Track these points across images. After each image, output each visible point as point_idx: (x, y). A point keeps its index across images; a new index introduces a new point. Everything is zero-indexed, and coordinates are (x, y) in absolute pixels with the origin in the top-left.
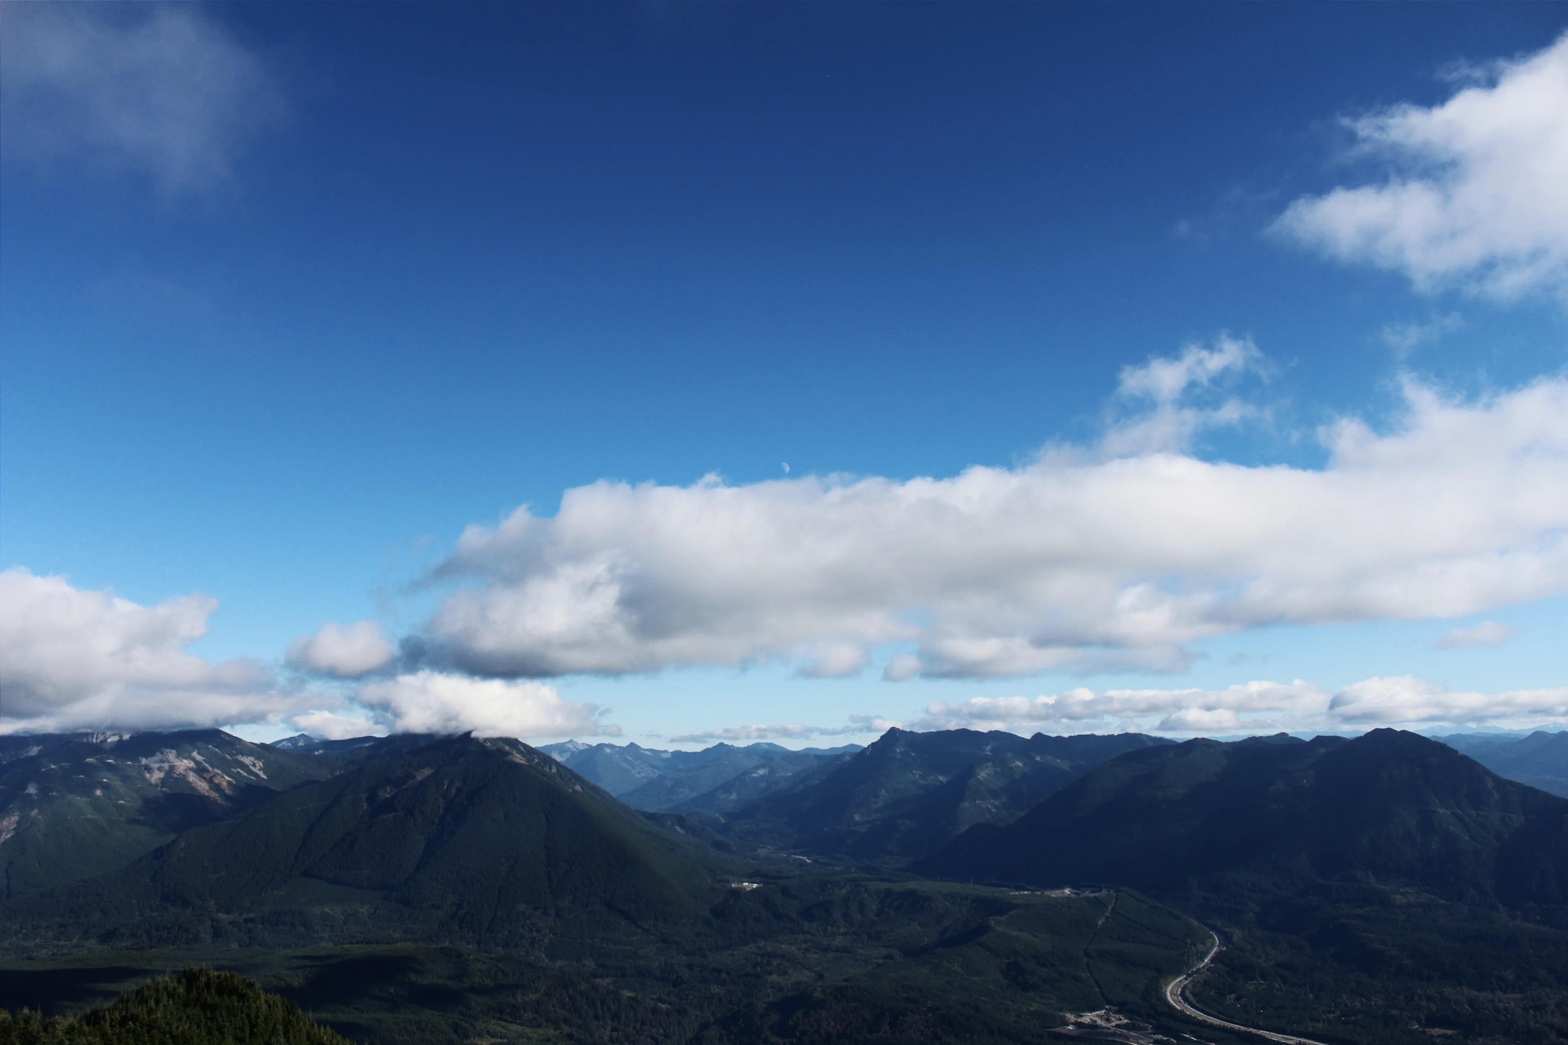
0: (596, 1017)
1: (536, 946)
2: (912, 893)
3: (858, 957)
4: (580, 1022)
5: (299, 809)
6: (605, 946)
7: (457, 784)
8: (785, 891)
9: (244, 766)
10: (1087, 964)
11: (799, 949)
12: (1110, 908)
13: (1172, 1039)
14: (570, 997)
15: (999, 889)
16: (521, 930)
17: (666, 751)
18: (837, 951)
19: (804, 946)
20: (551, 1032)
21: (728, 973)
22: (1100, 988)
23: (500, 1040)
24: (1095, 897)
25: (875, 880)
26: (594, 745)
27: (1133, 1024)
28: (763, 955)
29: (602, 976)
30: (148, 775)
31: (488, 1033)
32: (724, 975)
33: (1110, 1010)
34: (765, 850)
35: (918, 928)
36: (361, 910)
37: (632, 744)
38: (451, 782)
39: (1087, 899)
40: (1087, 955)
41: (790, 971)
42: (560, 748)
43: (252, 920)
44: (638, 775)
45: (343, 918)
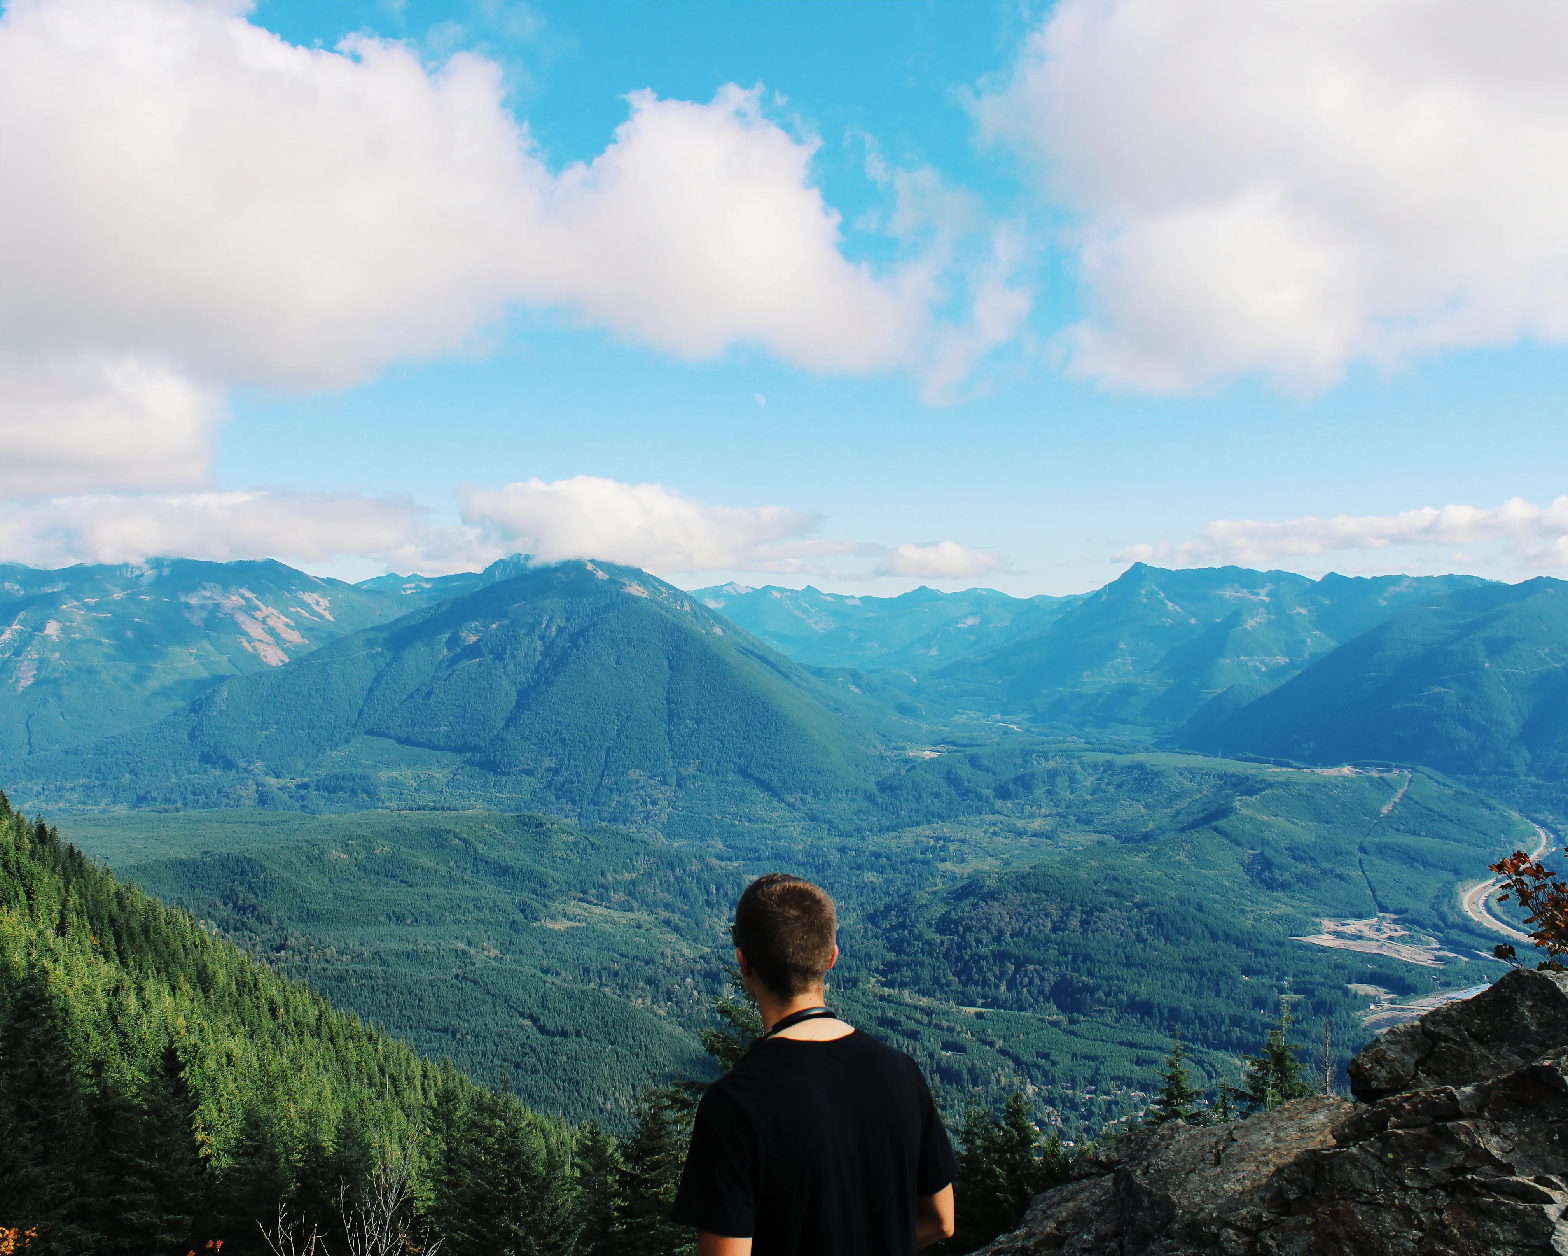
0: (708, 903)
1: (650, 821)
2: (1140, 767)
3: (1060, 844)
4: (686, 908)
5: (364, 653)
6: (737, 822)
7: (559, 621)
8: (974, 762)
9: (305, 605)
10: (1360, 861)
11: (985, 832)
12: (1400, 792)
13: (1460, 957)
14: (677, 878)
15: (1255, 765)
16: (633, 802)
17: (852, 597)
18: (1034, 835)
19: (992, 829)
20: (644, 917)
21: (888, 858)
22: (1373, 891)
23: (577, 924)
24: (1380, 778)
25: (1094, 751)
26: (759, 587)
27: (1411, 937)
28: (938, 839)
29: (730, 859)
30: (187, 615)
31: (565, 915)
32: (883, 861)
33: (1384, 918)
34: (965, 716)
35: (1143, 810)
36: (437, 775)
37: (809, 587)
38: (551, 619)
39: (1371, 780)
40: (1362, 850)
41: (970, 857)
42: (716, 592)
43: (305, 786)
44: (814, 626)
45: (415, 784)
